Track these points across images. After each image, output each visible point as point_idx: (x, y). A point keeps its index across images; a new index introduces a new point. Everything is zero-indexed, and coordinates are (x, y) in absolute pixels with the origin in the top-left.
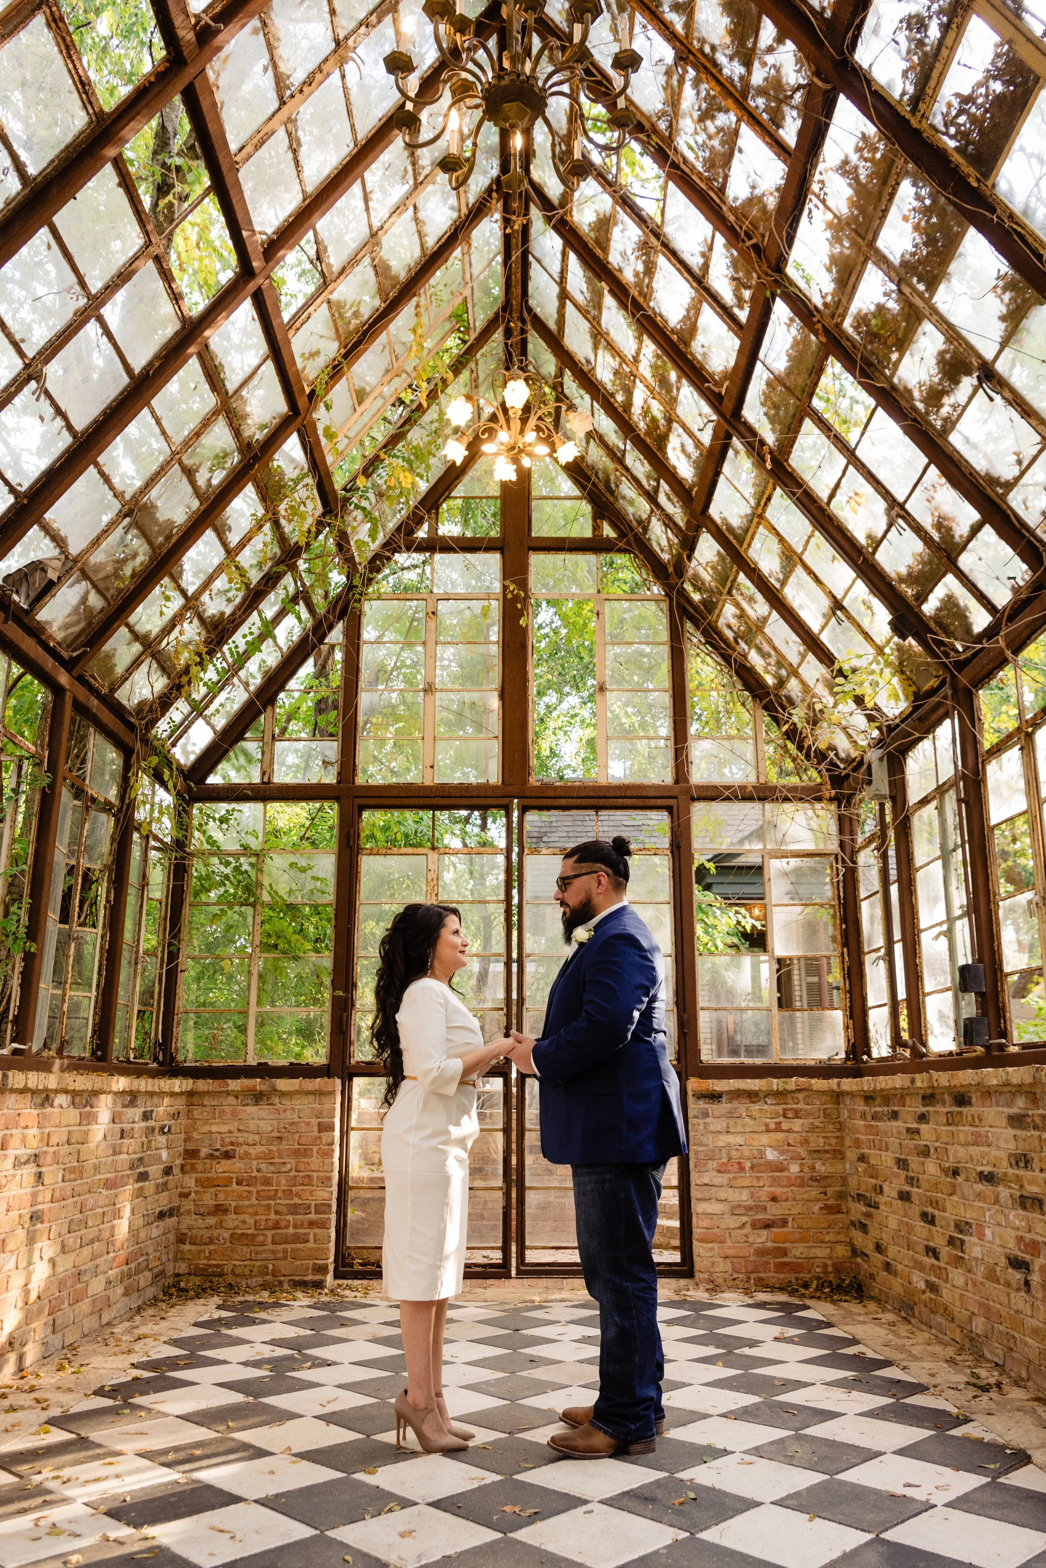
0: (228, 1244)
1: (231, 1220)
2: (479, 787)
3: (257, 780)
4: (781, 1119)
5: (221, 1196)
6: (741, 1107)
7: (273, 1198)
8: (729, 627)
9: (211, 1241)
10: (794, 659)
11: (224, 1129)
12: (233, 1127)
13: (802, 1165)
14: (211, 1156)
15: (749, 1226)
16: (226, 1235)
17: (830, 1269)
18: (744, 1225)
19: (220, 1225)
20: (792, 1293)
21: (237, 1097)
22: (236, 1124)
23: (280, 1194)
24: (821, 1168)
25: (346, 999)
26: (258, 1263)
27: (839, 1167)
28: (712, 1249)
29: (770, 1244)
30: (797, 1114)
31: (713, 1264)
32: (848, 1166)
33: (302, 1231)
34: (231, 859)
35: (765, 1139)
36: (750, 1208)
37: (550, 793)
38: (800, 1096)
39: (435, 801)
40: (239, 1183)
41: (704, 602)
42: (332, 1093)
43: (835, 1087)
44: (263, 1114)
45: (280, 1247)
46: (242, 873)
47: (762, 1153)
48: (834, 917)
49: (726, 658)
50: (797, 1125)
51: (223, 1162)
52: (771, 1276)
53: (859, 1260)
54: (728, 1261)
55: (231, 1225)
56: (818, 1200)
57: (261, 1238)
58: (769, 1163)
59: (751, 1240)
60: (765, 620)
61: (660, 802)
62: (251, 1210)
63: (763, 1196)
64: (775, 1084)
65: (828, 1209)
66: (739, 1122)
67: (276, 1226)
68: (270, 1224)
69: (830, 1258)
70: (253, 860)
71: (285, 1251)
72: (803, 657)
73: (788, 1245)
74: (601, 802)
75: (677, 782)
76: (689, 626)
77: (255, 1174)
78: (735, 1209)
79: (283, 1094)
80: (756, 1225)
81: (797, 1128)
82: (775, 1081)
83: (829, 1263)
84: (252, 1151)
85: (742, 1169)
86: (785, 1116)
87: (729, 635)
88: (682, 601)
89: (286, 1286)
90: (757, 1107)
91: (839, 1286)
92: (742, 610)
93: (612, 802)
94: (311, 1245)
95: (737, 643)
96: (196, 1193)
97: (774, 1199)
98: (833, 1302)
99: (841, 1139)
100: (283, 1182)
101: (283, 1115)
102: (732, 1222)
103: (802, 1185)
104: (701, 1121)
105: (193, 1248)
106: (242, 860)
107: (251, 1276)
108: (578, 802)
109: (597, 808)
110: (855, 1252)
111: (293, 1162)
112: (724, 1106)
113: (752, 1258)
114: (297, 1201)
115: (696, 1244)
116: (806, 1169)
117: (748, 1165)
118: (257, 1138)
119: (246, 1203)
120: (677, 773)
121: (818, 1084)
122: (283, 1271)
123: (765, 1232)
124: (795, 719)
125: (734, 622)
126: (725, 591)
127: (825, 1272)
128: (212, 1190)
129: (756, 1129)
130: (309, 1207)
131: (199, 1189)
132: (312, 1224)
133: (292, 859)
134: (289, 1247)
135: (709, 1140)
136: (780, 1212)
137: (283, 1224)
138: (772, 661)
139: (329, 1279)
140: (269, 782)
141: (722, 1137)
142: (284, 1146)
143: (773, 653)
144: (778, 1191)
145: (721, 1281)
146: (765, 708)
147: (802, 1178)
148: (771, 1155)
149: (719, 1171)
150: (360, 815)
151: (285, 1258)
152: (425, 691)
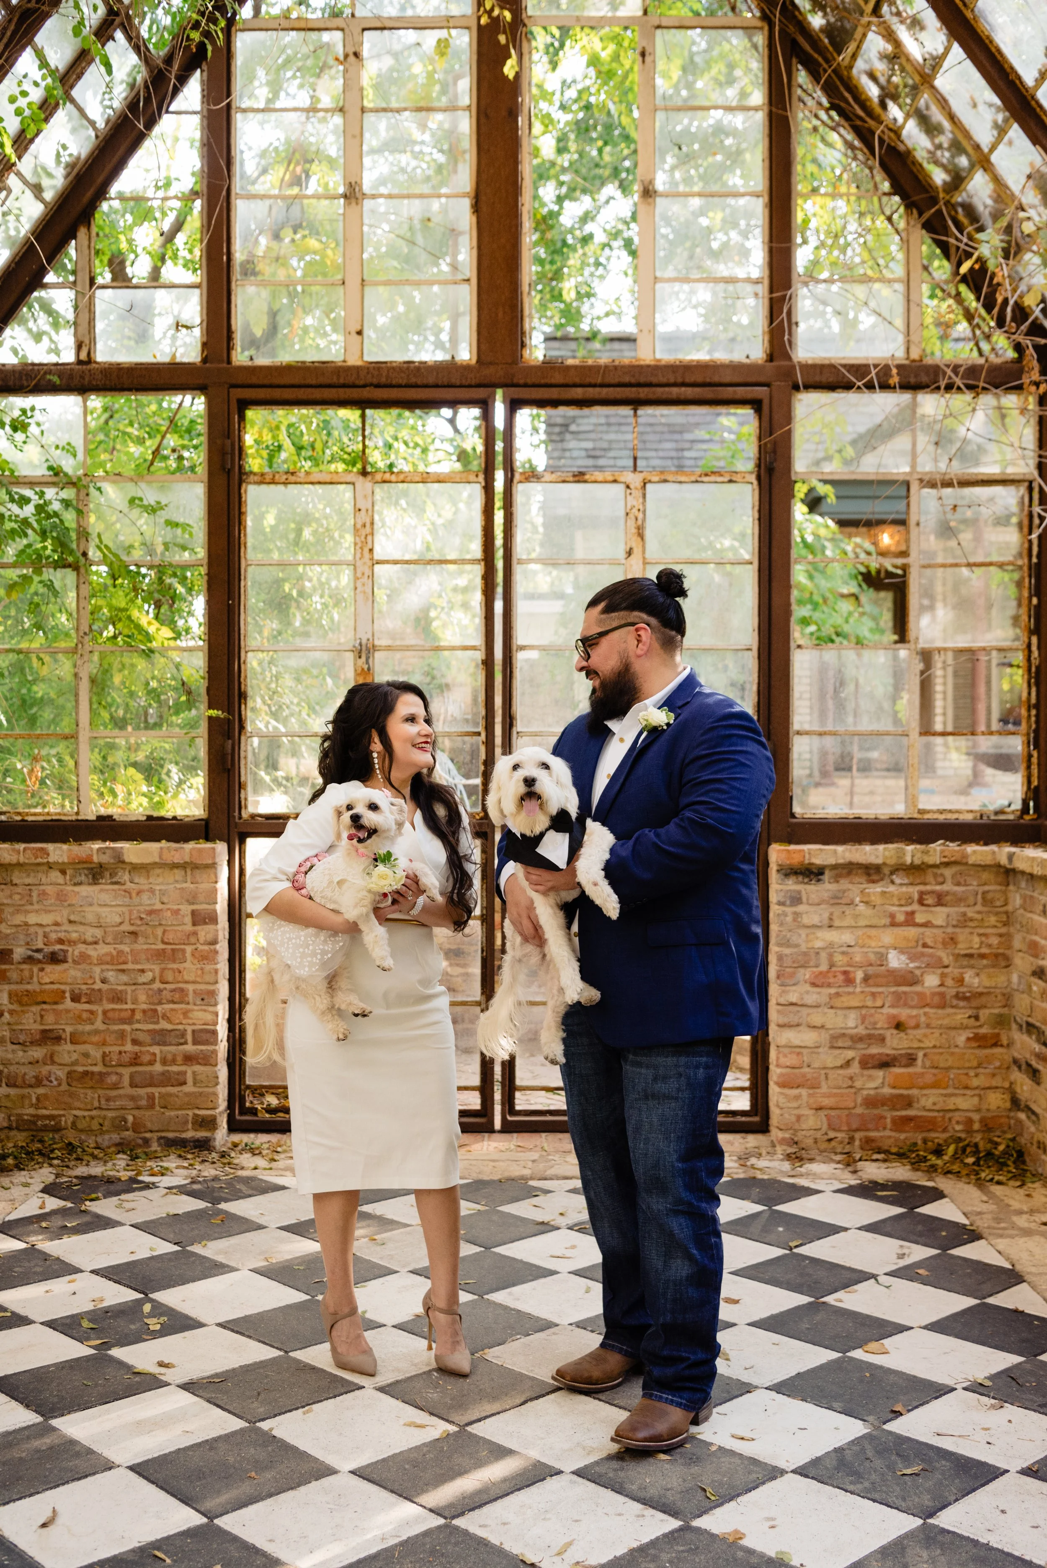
0: (65, 1087)
1: (67, 1052)
2: (438, 367)
3: (68, 356)
4: (915, 907)
5: (50, 1018)
6: (854, 888)
7: (129, 1021)
8: (872, 76)
9: (39, 1082)
10: (984, 136)
11: (47, 919)
12: (61, 916)
13: (943, 976)
14: (29, 960)
15: (856, 1065)
16: (61, 1073)
17: (976, 1126)
18: (848, 1064)
19: (51, 1059)
20: (917, 1164)
21: (63, 872)
22: (65, 912)
23: (138, 1016)
24: (973, 980)
25: (229, 722)
26: (110, 1114)
27: (1000, 980)
28: (797, 1097)
29: (887, 1091)
30: (940, 900)
31: (799, 1118)
32: (1015, 978)
33: (175, 1068)
34: (28, 493)
35: (888, 937)
36: (861, 1039)
37: (558, 379)
38: (948, 872)
39: (366, 393)
40: (75, 999)
41: (828, 30)
42: (212, 866)
43: (1004, 861)
44: (105, 897)
45: (142, 1092)
46: (49, 517)
47: (882, 958)
48: (1019, 584)
49: (864, 135)
50: (940, 915)
51: (49, 968)
52: (887, 1136)
53: (1022, 1116)
54: (822, 1113)
55: (66, 1059)
56: (967, 1028)
57: (114, 1078)
58: (892, 972)
59: (858, 1084)
60: (937, 62)
61: (741, 392)
62: (95, 1039)
63: (881, 1019)
64: (910, 852)
65: (980, 1041)
66: (848, 911)
67: (135, 1061)
68: (126, 1058)
69: (978, 1110)
70: (68, 493)
71: (151, 1097)
72: (1002, 131)
73: (914, 1092)
74: (643, 393)
75: (771, 358)
76: (802, 77)
77: (98, 985)
78: (836, 1040)
79: (136, 868)
80: (865, 1064)
81: (939, 921)
82: (910, 848)
83: (976, 1117)
84: (92, 952)
85: (849, 980)
86: (921, 902)
87: (873, 91)
88: (791, 29)
89: (155, 1146)
90: (878, 888)
91: (989, 1154)
92: (897, 44)
93: (660, 392)
94: (189, 1088)
95: (883, 106)
96: (11, 1012)
97: (899, 1026)
98: (980, 1184)
99: (1006, 938)
100: (142, 998)
101: (136, 900)
102: (831, 1058)
103: (943, 1006)
104: (789, 910)
105: (12, 1091)
106: (50, 493)
107: (102, 1133)
108: (604, 393)
109: (636, 403)
110: (1016, 1103)
111: (157, 968)
112: (827, 887)
113: (859, 1110)
114: (164, 1025)
115: (774, 1090)
116: (949, 982)
117: (859, 975)
118: (98, 933)
119: (88, 1028)
120: (771, 342)
121: (976, 852)
122: (149, 1125)
123: (880, 1073)
124: (985, 250)
125: (880, 67)
126: (869, 8)
127: (969, 1131)
128: (35, 1009)
129: (874, 922)
130: (183, 1034)
131: (15, 1007)
132: (189, 1059)
133: (133, 490)
134: (156, 1091)
135: (801, 938)
136: (905, 1044)
137: (146, 1058)
138: (944, 140)
139: (221, 1136)
140: (89, 361)
141: (820, 934)
142: (141, 945)
143: (946, 125)
144: (904, 1013)
145: (809, 1142)
146: (928, 226)
147: (942, 995)
148: (895, 961)
149: (814, 985)
150: (242, 418)
151: (151, 1106)
152: (345, 196)
